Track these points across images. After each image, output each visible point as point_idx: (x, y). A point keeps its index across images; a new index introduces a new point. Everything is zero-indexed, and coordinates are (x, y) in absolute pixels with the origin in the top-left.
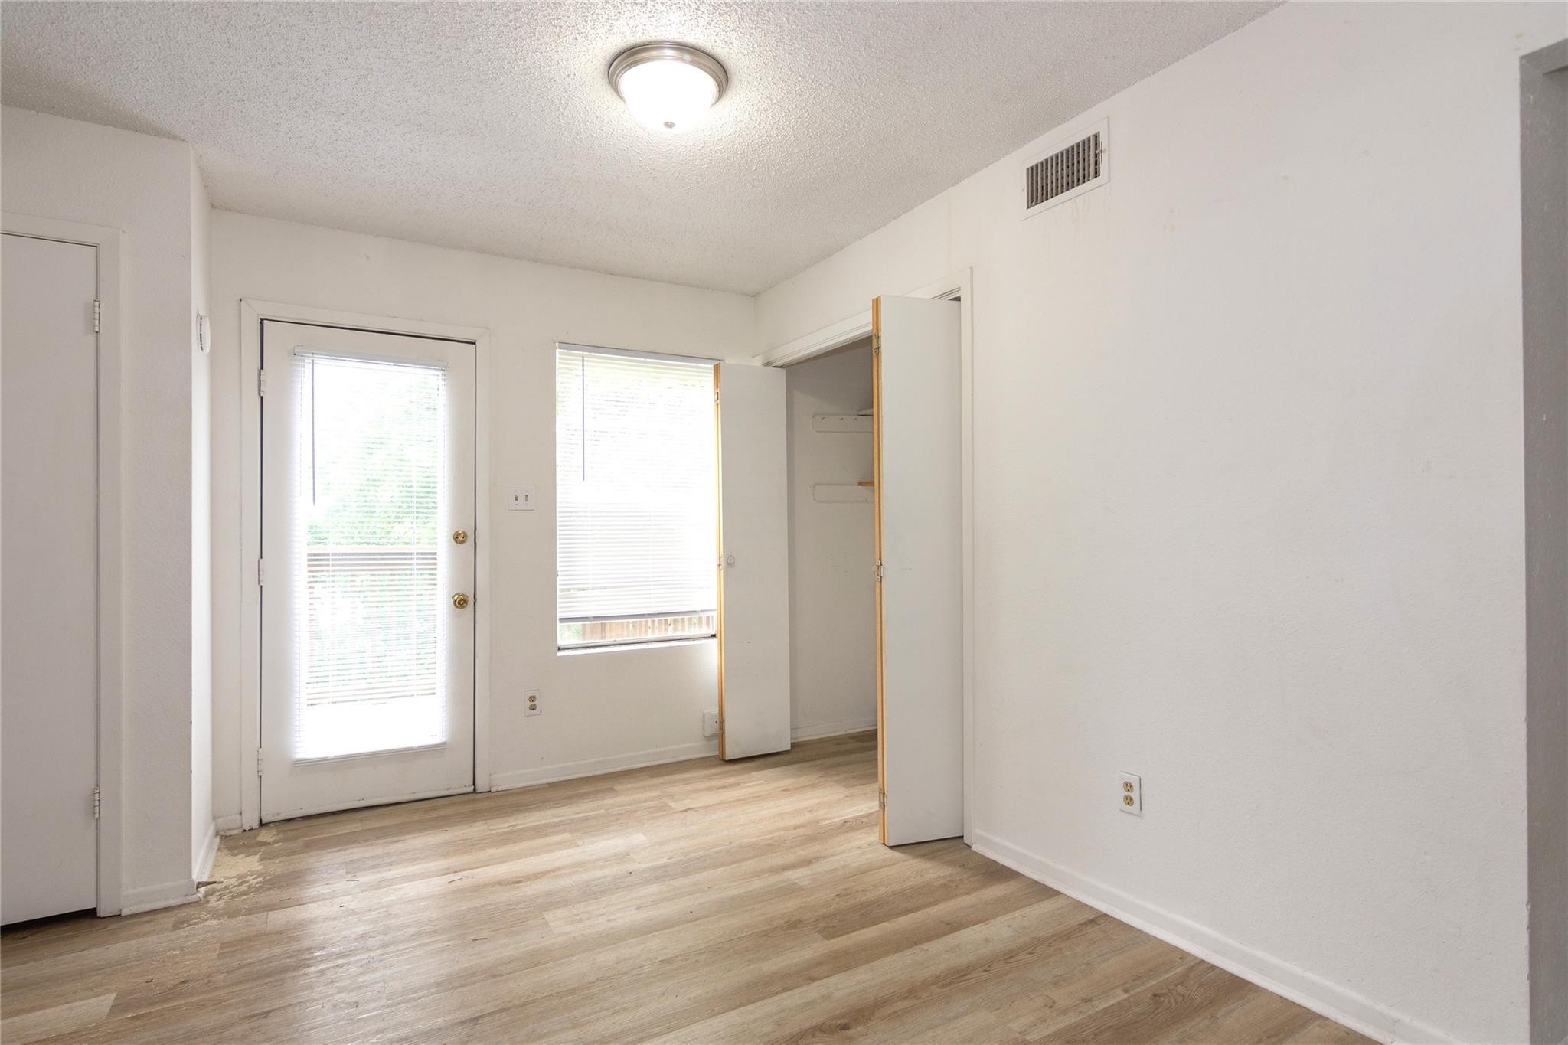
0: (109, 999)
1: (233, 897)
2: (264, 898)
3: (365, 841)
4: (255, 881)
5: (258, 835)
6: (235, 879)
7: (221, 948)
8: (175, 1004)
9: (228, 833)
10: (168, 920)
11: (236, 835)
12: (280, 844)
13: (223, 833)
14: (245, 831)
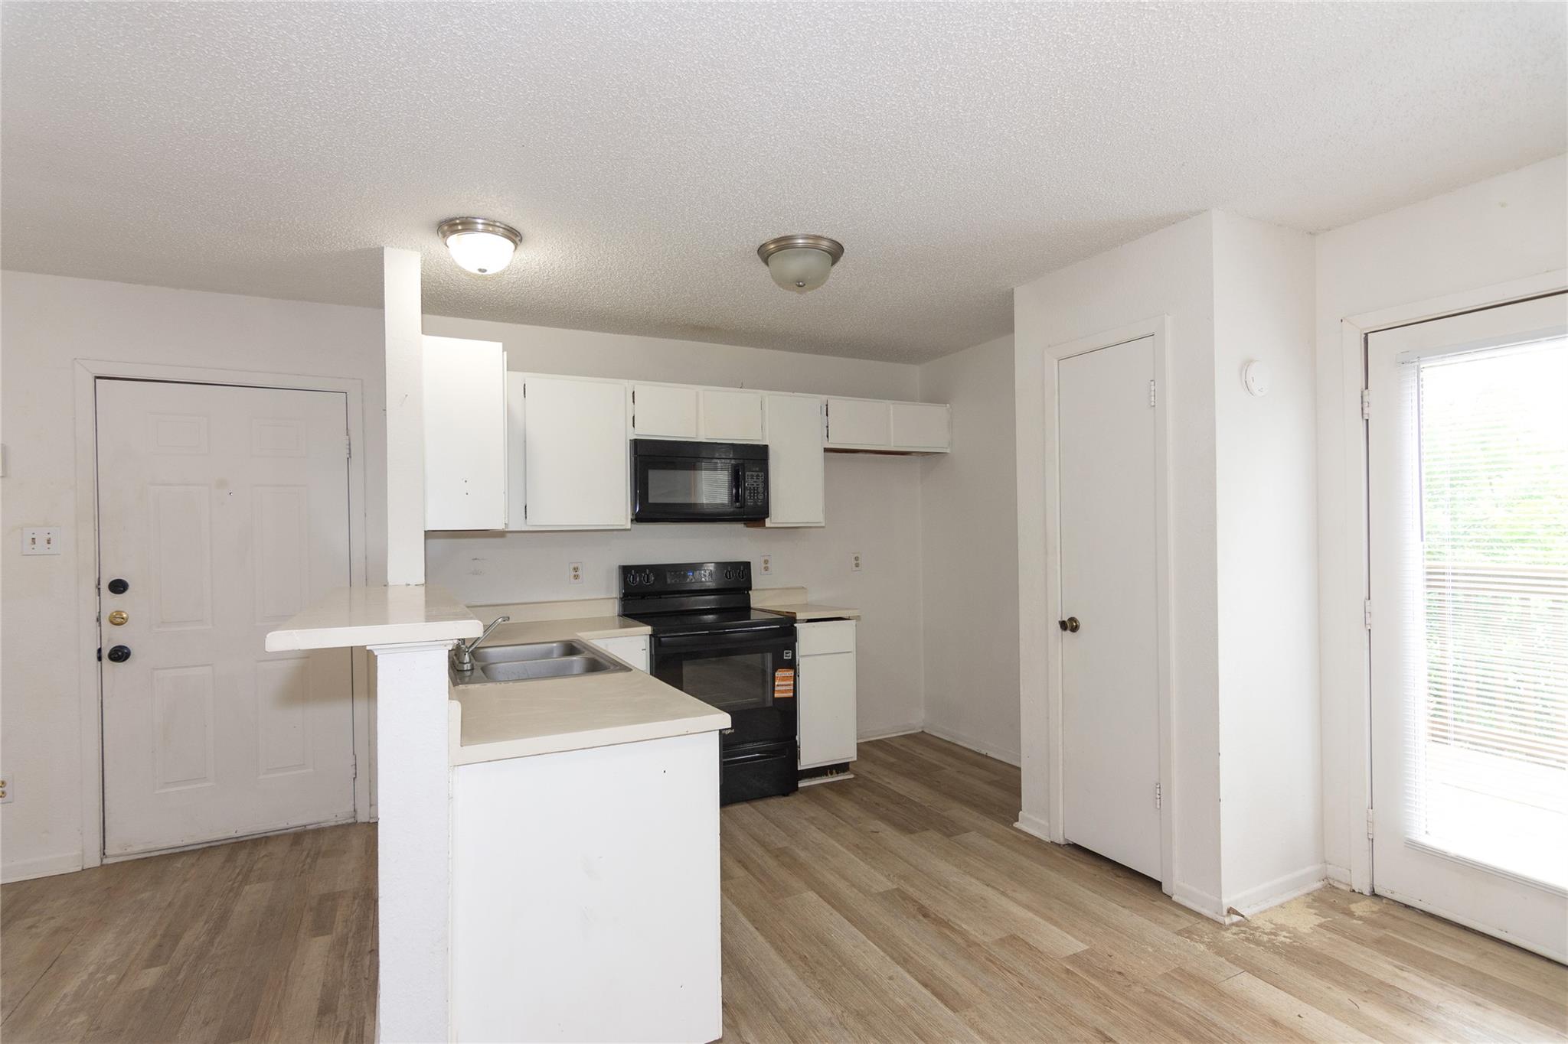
0: (1080, 947)
1: (1247, 939)
2: (1264, 958)
3: (1445, 977)
4: (1283, 939)
5: (1356, 902)
6: (1273, 926)
7: (1174, 971)
8: (1093, 982)
9: (1336, 884)
10: (1186, 922)
11: (1343, 890)
12: (1360, 922)
13: (1331, 882)
14: (1354, 891)
